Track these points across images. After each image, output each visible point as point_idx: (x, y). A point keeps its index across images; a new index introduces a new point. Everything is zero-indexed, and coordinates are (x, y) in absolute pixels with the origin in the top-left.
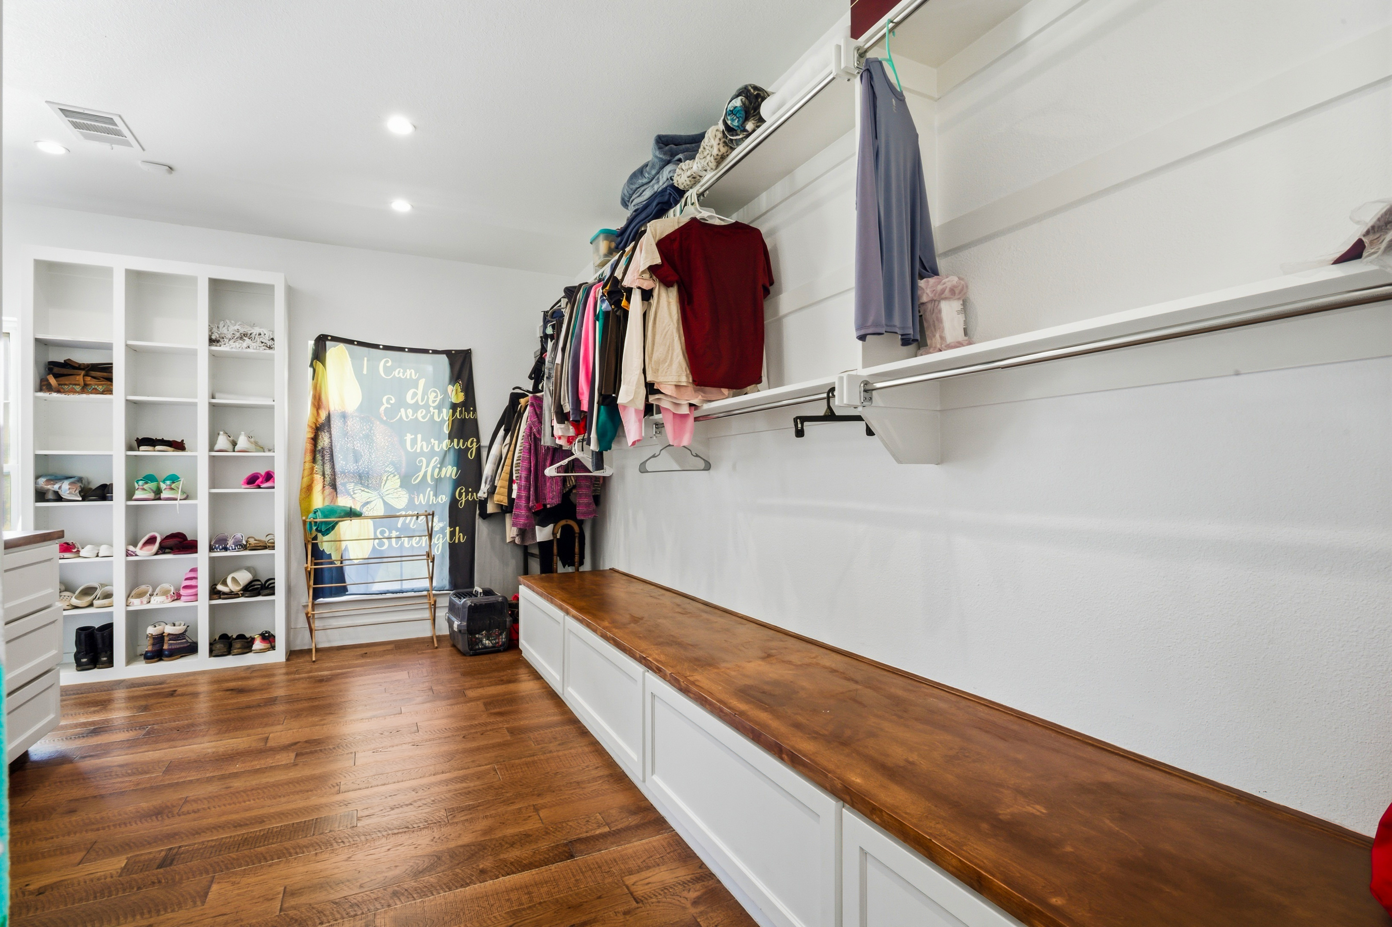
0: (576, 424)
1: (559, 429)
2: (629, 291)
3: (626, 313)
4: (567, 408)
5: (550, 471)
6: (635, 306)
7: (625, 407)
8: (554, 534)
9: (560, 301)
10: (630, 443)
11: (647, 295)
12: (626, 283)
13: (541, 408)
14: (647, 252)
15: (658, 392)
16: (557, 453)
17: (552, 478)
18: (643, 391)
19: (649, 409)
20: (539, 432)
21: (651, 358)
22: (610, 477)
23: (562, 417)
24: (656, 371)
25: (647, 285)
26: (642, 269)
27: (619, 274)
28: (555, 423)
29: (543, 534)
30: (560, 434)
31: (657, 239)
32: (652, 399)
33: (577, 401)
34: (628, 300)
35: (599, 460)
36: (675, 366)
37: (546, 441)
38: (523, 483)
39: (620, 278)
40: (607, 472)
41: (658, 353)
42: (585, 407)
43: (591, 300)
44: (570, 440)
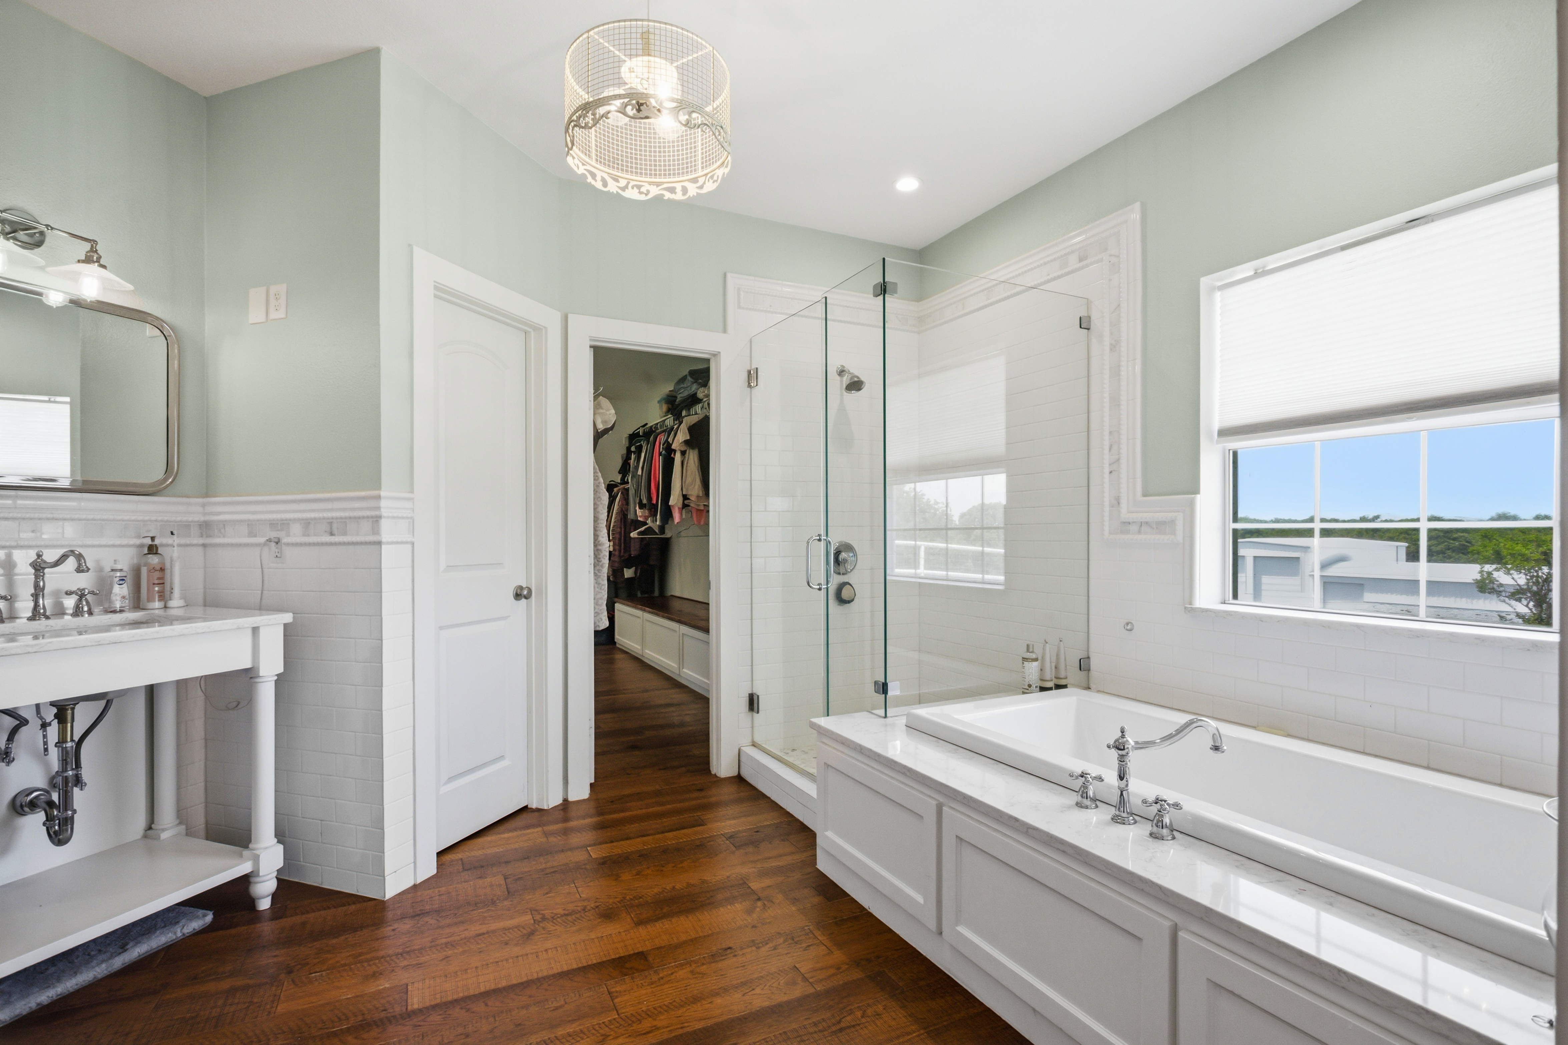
0: (650, 510)
1: (639, 512)
2: (675, 451)
3: (673, 459)
4: (645, 501)
5: (634, 535)
6: (678, 457)
7: (673, 506)
8: (636, 572)
9: (639, 428)
10: (676, 523)
11: (683, 453)
12: (673, 447)
13: (628, 494)
14: (683, 432)
15: (689, 499)
16: (637, 524)
17: (635, 538)
18: (681, 499)
19: (685, 506)
20: (627, 510)
21: (685, 482)
22: (671, 538)
23: (642, 506)
24: (687, 490)
25: (683, 449)
26: (680, 442)
27: (670, 440)
28: (637, 508)
29: (628, 573)
30: (640, 514)
31: (688, 426)
32: (686, 502)
33: (650, 498)
34: (675, 455)
35: (662, 529)
36: (696, 487)
37: (631, 516)
38: (617, 541)
39: (671, 442)
40: (668, 534)
41: (689, 480)
42: (654, 502)
43: (657, 443)
44: (646, 518)
